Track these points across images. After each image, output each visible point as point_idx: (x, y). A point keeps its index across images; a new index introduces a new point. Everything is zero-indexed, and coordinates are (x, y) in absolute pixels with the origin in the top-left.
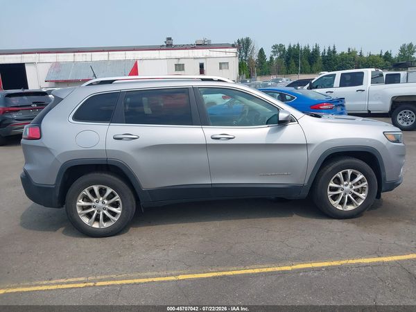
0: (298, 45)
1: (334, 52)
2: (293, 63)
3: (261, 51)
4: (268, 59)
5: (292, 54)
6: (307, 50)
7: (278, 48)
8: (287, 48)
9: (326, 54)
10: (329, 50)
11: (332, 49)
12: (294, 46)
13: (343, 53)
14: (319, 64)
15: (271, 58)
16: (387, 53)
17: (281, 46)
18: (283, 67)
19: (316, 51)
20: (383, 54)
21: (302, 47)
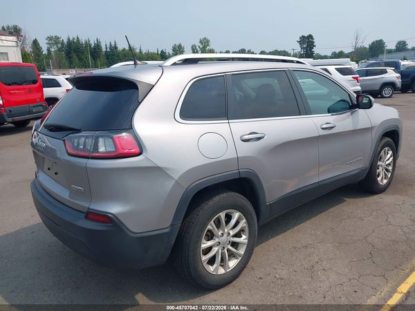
0: (78, 38)
1: (116, 48)
2: (75, 57)
3: (35, 43)
4: (45, 52)
5: (72, 47)
6: (88, 44)
7: (53, 40)
8: (65, 41)
9: (108, 50)
10: (111, 45)
11: (113, 44)
12: (74, 39)
13: (124, 50)
14: (103, 59)
15: (49, 50)
16: (162, 52)
17: (57, 38)
18: (65, 61)
19: (98, 46)
20: (159, 53)
21: (83, 40)
